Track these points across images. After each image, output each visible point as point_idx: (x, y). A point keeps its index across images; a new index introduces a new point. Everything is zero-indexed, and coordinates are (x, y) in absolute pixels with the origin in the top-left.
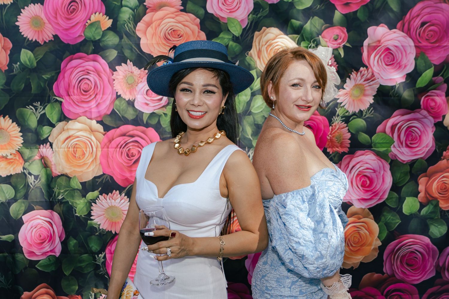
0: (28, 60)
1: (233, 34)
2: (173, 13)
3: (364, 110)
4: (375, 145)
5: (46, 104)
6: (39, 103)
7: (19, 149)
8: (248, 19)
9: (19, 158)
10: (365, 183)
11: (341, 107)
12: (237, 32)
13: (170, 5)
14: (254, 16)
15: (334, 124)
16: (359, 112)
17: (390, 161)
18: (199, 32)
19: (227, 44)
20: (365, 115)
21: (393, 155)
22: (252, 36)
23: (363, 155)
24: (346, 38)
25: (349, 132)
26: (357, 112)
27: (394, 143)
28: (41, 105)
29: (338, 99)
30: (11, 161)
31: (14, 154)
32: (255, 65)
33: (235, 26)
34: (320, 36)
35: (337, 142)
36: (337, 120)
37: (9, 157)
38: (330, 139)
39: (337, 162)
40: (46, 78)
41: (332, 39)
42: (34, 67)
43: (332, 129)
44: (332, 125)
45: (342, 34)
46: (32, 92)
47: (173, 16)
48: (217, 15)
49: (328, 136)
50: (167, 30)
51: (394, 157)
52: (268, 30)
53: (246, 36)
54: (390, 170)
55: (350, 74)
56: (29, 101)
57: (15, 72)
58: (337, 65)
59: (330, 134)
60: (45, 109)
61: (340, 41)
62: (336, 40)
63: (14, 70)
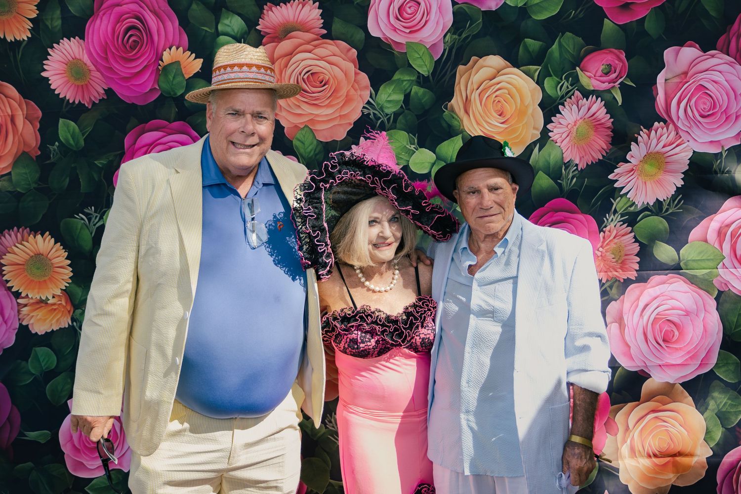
0: (71, 136)
1: (419, 72)
2: (308, 43)
3: (664, 200)
4: (686, 264)
5: (104, 210)
6: (93, 207)
7: (66, 286)
8: (444, 43)
9: (66, 303)
10: (672, 336)
11: (622, 196)
12: (425, 69)
13: (304, 27)
14: (454, 36)
15: (608, 228)
16: (654, 202)
17: (716, 292)
18: (356, 74)
19: (408, 91)
20: (667, 210)
21: (722, 283)
22: (452, 73)
23: (664, 283)
24: (625, 70)
25: (637, 241)
26: (651, 204)
27: (723, 261)
28: (95, 212)
29: (617, 181)
30: (54, 307)
31: (59, 295)
32: (460, 126)
33: (421, 57)
34: (578, 68)
35: (614, 260)
36: (612, 220)
37: (51, 301)
38: (601, 256)
39: (617, 297)
40: (100, 166)
41: (599, 73)
42: (80, 149)
43: (604, 238)
44: (604, 229)
45: (617, 62)
46: (81, 191)
47: (309, 47)
48: (386, 39)
49: (598, 250)
50: (300, 74)
51: (723, 285)
52: (481, 61)
53: (442, 73)
54: (717, 309)
55: (636, 135)
56: (78, 205)
57: (52, 160)
58: (612, 120)
59: (601, 247)
60: (103, 218)
61: (614, 76)
62: (607, 74)
63: (52, 156)
